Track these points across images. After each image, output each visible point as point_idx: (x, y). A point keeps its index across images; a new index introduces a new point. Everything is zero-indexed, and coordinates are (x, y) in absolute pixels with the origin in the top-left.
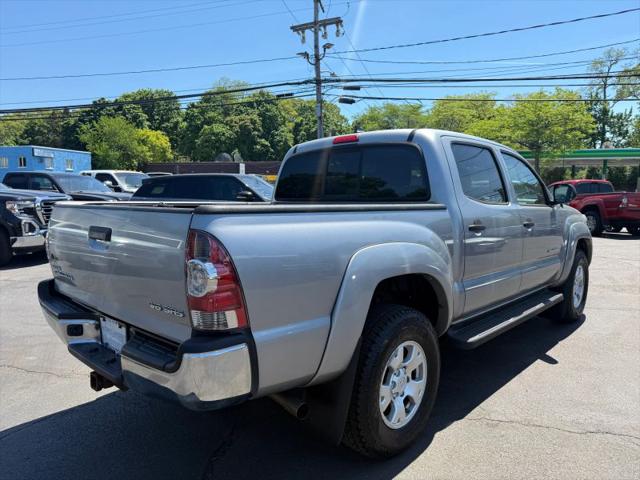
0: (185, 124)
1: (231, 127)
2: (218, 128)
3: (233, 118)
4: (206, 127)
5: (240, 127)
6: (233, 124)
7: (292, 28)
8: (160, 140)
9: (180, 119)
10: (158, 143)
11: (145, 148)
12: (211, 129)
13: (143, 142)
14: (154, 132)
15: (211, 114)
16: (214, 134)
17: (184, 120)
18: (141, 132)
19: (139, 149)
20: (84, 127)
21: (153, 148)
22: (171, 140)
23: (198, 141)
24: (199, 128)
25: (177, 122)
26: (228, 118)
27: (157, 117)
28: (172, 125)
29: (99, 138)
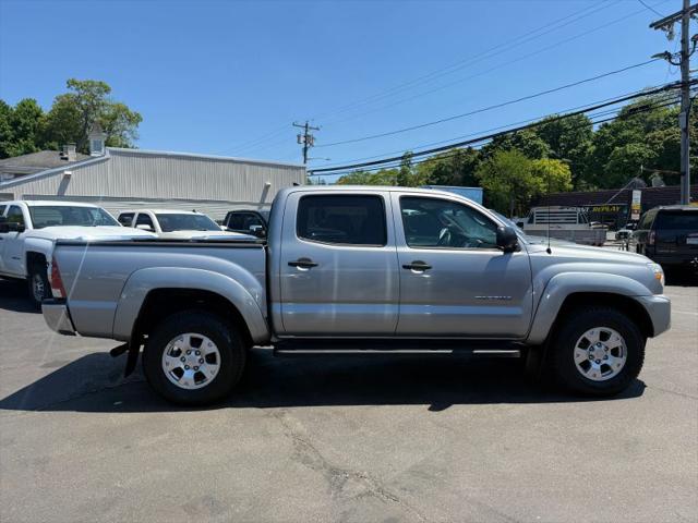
0: (594, 147)
1: (652, 145)
2: (632, 148)
3: (658, 133)
4: (617, 148)
5: (666, 144)
6: (656, 140)
7: (651, 26)
8: (559, 169)
9: (589, 143)
10: (555, 173)
11: (540, 180)
12: (625, 150)
13: (539, 173)
14: (553, 162)
15: (626, 133)
16: (627, 156)
17: (593, 144)
18: (537, 162)
19: (533, 180)
20: (481, 163)
21: (548, 179)
22: (572, 169)
23: (607, 166)
24: (608, 151)
25: (586, 147)
26: (649, 135)
27: (562, 144)
28: (579, 151)
29: (493, 172)
